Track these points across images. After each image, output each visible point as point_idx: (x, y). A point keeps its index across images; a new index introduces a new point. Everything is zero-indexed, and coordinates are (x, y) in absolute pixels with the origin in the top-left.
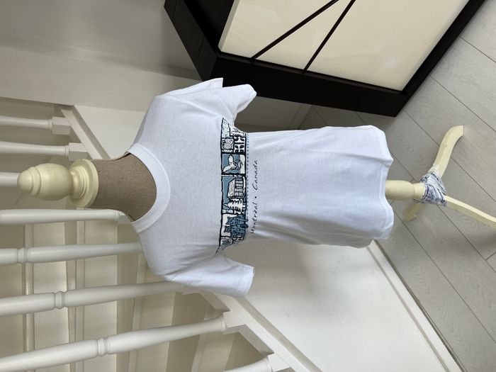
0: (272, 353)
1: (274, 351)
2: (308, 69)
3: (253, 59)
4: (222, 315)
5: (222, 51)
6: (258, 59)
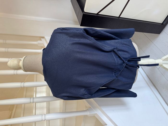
1: (107, 124)
2: (120, 17)
3: (97, 14)
5: (85, 12)
6: (99, 14)
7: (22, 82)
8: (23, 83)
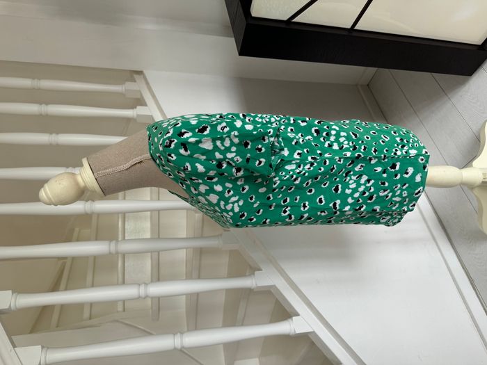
0: (297, 315)
1: (300, 314)
2: (356, 28)
3: (289, 21)
4: (254, 274)
5: (253, 15)
6: (294, 20)
7: (87, 201)
8: (90, 202)
